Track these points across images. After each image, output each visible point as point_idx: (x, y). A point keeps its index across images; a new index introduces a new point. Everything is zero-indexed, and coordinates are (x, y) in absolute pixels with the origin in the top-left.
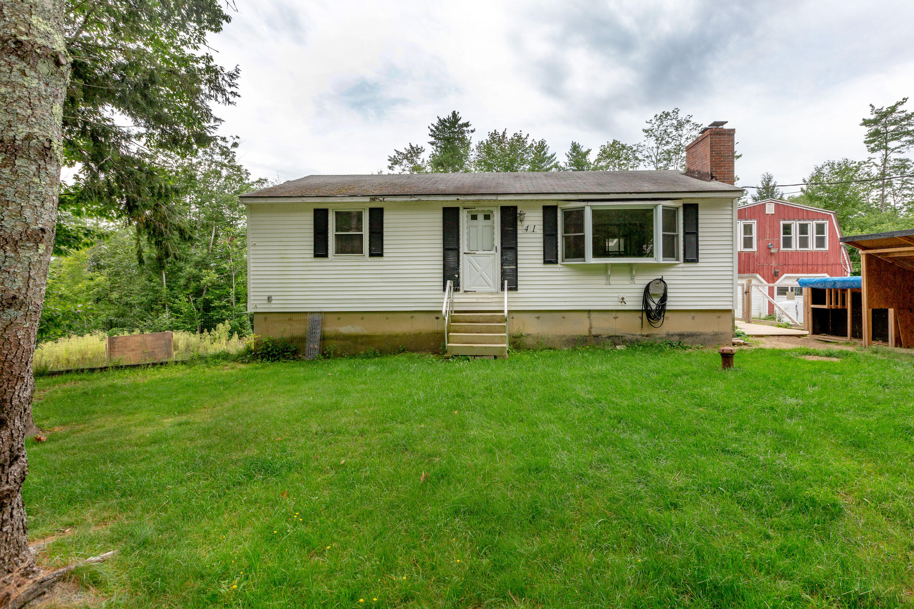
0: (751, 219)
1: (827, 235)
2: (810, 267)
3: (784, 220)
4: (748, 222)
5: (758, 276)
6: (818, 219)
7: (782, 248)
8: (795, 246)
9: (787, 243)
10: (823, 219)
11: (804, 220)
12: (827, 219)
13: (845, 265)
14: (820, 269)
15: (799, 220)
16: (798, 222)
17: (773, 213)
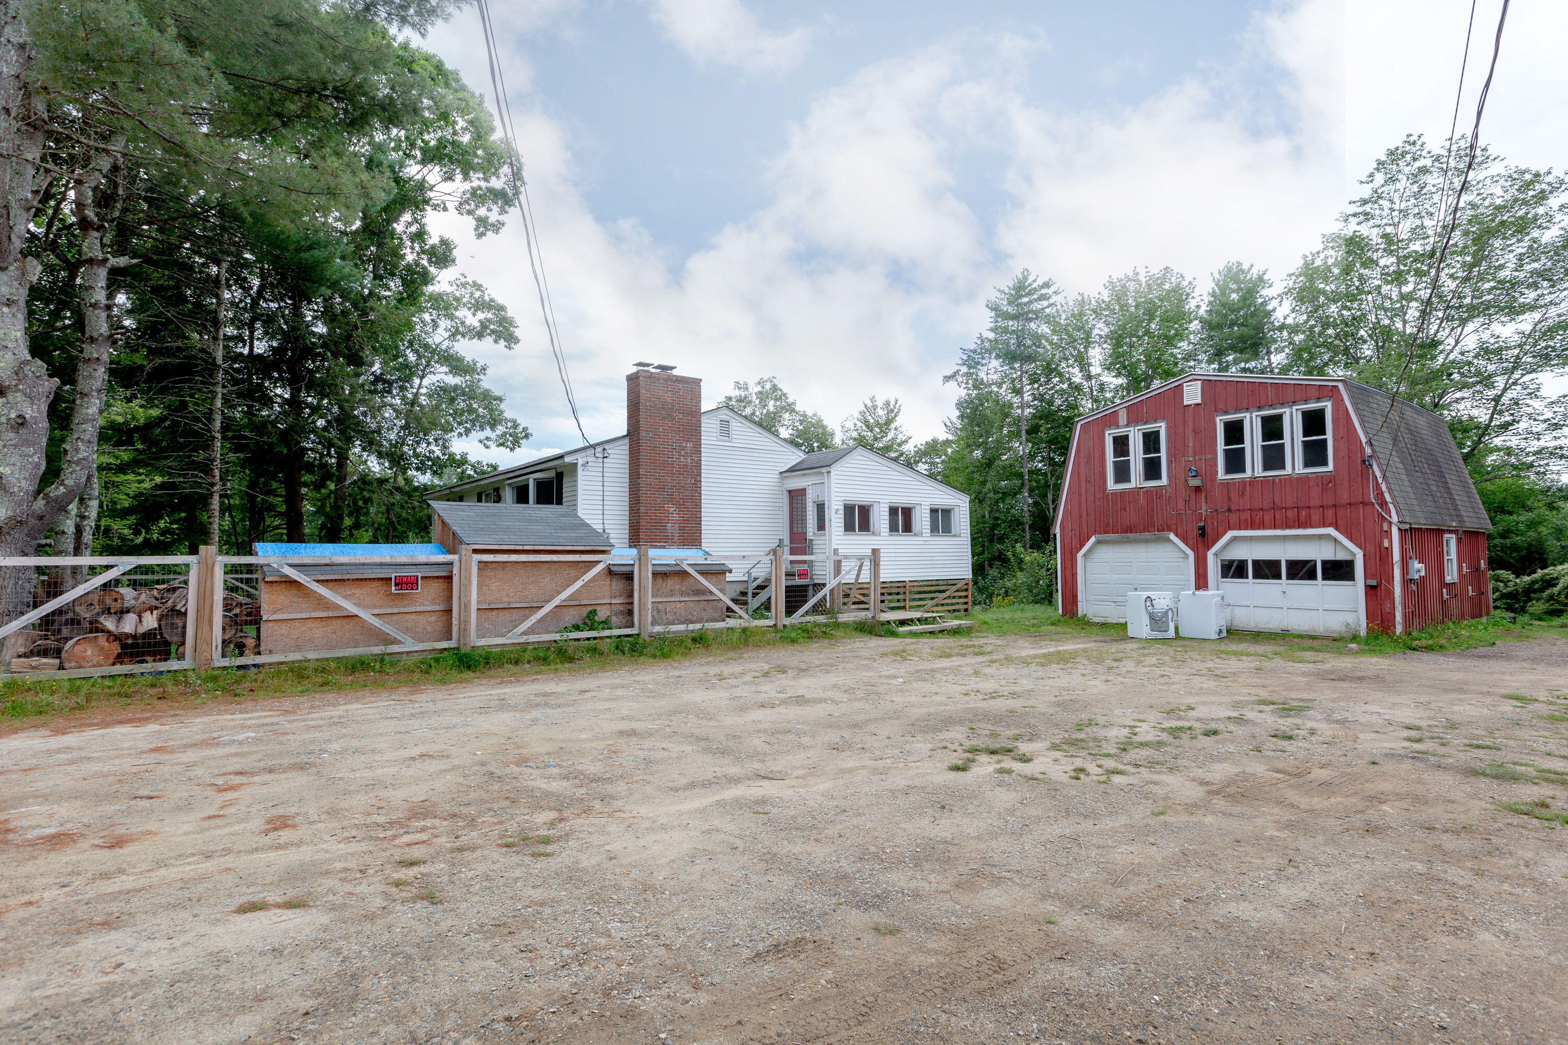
0: (1155, 421)
1: (1329, 436)
2: (1290, 514)
3: (1226, 413)
4: (1150, 427)
5: (1172, 536)
6: (1306, 401)
7: (1221, 474)
8: (1254, 466)
9: (1235, 461)
10: (1319, 399)
11: (1271, 406)
12: (1330, 397)
13: (1383, 504)
14: (1316, 516)
15: (1260, 408)
16: (1254, 414)
17: (1199, 401)
